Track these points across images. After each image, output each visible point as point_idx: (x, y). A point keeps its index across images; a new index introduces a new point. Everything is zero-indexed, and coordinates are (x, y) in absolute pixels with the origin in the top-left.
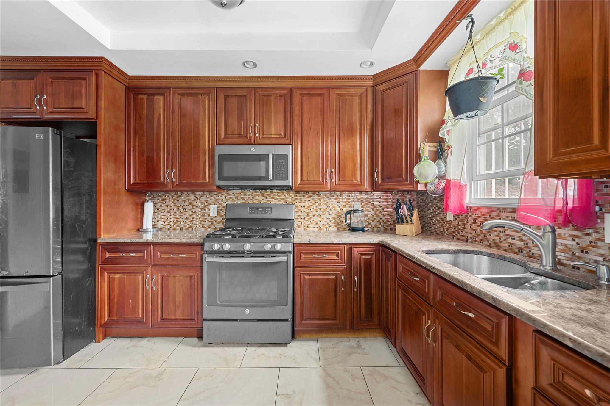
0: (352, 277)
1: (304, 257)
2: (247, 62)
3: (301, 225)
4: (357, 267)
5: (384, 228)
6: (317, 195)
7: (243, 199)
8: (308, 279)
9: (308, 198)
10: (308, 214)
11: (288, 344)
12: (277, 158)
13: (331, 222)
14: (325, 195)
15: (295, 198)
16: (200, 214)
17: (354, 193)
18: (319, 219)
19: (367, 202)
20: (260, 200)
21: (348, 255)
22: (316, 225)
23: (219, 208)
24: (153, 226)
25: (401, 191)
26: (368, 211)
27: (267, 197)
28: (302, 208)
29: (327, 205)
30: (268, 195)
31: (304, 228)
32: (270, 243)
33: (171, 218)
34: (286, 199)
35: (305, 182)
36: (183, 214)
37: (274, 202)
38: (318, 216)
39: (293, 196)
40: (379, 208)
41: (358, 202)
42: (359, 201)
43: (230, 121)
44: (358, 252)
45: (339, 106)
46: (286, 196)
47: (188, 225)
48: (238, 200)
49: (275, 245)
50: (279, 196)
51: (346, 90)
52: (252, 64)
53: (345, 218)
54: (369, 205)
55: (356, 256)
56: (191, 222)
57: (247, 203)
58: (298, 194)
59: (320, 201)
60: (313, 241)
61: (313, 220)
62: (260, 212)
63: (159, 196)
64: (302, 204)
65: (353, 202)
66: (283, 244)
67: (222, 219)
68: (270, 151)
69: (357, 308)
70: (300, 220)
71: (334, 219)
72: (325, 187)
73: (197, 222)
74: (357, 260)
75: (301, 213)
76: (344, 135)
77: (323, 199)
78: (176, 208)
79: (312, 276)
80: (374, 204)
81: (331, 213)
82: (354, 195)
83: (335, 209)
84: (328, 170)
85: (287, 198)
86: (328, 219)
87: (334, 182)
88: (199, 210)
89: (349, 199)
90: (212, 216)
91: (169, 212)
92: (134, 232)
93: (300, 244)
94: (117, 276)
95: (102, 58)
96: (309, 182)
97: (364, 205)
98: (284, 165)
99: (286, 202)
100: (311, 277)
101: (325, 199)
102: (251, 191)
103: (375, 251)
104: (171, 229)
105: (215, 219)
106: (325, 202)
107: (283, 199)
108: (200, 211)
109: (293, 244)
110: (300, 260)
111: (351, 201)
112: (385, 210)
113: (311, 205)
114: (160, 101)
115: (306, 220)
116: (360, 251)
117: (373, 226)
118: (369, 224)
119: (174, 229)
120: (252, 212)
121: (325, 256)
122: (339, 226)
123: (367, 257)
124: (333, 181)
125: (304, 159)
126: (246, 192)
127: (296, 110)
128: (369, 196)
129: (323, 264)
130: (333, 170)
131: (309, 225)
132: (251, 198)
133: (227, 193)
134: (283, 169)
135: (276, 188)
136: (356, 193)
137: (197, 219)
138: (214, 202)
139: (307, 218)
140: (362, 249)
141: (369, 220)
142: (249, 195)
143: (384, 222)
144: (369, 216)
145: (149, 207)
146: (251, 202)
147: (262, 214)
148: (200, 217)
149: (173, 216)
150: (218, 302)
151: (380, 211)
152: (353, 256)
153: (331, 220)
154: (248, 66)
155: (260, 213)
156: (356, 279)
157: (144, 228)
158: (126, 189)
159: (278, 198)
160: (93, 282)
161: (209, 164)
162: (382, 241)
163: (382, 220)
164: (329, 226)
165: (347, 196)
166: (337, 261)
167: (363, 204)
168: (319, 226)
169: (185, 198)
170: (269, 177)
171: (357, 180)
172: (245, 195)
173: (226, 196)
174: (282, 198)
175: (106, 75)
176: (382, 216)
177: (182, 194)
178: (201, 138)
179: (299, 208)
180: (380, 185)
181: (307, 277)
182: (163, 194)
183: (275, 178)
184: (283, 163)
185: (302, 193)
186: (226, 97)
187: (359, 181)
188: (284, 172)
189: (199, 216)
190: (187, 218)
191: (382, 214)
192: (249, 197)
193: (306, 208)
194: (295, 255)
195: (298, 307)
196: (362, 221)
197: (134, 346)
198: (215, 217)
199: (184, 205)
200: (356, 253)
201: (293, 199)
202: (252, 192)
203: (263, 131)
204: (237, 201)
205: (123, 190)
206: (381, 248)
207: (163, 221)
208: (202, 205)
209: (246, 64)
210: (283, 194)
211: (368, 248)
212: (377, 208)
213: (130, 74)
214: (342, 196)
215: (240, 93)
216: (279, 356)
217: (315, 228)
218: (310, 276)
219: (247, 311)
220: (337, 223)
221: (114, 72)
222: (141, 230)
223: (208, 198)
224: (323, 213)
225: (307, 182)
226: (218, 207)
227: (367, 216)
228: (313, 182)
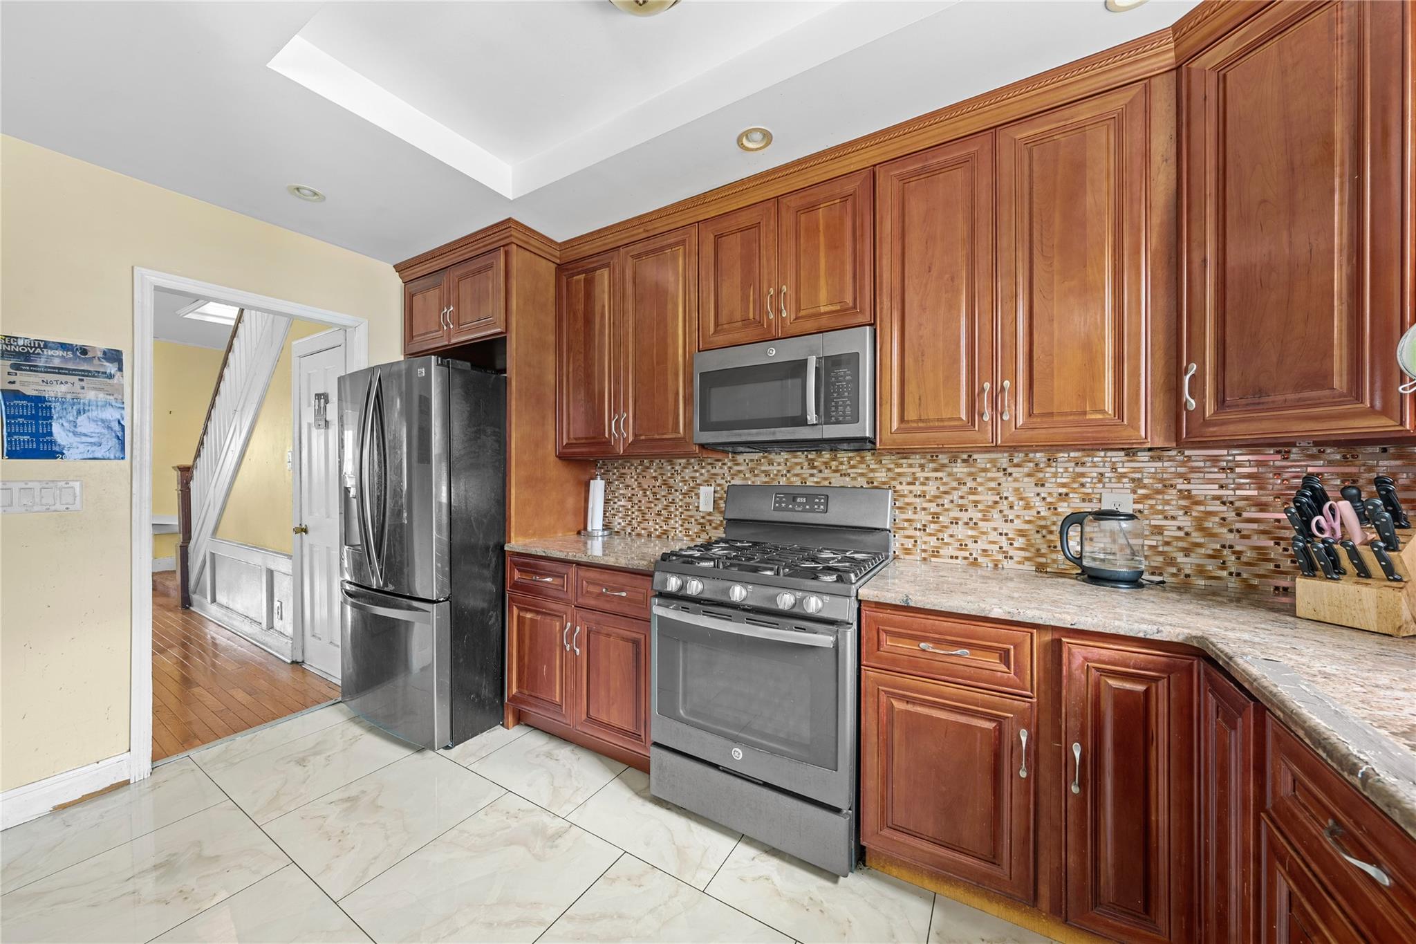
0: (1061, 743)
1: (888, 643)
2: (747, 134)
3: (914, 546)
4: (1083, 715)
5: (1245, 580)
6: (964, 461)
7: (767, 474)
8: (902, 711)
9: (936, 470)
10: (936, 516)
11: (842, 879)
12: (831, 365)
13: (1011, 544)
14: (993, 461)
15: (897, 470)
16: (681, 506)
17: (1102, 454)
18: (970, 533)
19: (1160, 486)
20: (804, 476)
21: (1049, 665)
22: (962, 550)
23: (716, 495)
24: (603, 525)
25: (1336, 444)
26: (1166, 518)
27: (823, 468)
28: (918, 500)
29: (998, 494)
30: (825, 463)
31: (924, 555)
32: (793, 591)
33: (633, 513)
34: (871, 475)
35: (915, 425)
36: (653, 505)
37: (837, 481)
38: (967, 524)
39: (892, 466)
40: (1216, 507)
41: (1121, 486)
42: (1125, 480)
43: (725, 292)
44: (1086, 659)
45: (1030, 176)
46: (871, 467)
47: (661, 527)
48: (756, 476)
49: (805, 598)
50: (853, 467)
51: (1058, 115)
52: (758, 136)
53: (1063, 533)
54: (1167, 497)
55: (1079, 675)
56: (666, 520)
57: (775, 483)
58: (905, 461)
59: (975, 479)
60: (918, 600)
61: (951, 536)
62: (799, 506)
63: (615, 468)
64: (917, 489)
65: (1100, 485)
66: (827, 598)
67: (722, 519)
68: (811, 350)
69: (1082, 856)
70: (911, 532)
71: (1023, 536)
72: (978, 436)
73: (676, 522)
74: (1083, 689)
75: (915, 513)
76: (1051, 265)
77: (984, 474)
78: (641, 492)
79: (914, 703)
80: (1194, 492)
81: (1010, 517)
82: (1104, 462)
83: (1027, 507)
84: (987, 386)
85: (873, 471)
86: (1001, 534)
87: (1010, 420)
88: (680, 497)
89: (1083, 475)
90: (703, 512)
91: (630, 499)
92: (572, 536)
93: (879, 605)
94: (529, 615)
95: (509, 220)
96: (927, 426)
97: (1147, 497)
98: (848, 382)
99: (872, 483)
100: (910, 707)
101: (989, 475)
102: (785, 455)
103: (1168, 669)
104: (633, 533)
105: (708, 518)
106: (993, 484)
107: (862, 475)
108: (681, 500)
109: (860, 602)
110: (878, 650)
111: (1089, 480)
112: (1245, 515)
113: (946, 493)
114: (603, 276)
115: (931, 535)
116: (1096, 657)
117: (1188, 572)
118: (1171, 562)
119: (639, 535)
120: (780, 505)
121: (958, 652)
122: (1043, 560)
123: (1128, 686)
124: (1006, 418)
125: (909, 361)
126: (772, 456)
127: (888, 226)
128: (1166, 464)
129: (952, 676)
130: (1007, 383)
131: (939, 547)
132: (785, 472)
133: (733, 461)
134: (846, 394)
135: (845, 446)
136: (1109, 454)
137: (676, 516)
138: (706, 481)
139: (932, 528)
140: (1106, 652)
141: (1166, 549)
142: (779, 464)
143: (1244, 559)
144: (1166, 533)
145: (598, 488)
146: (783, 481)
147: (804, 511)
148: (682, 513)
149: (636, 507)
150: (681, 712)
151: (1224, 519)
152: (1064, 672)
153: (1013, 539)
154: (750, 145)
155: (800, 509)
156: (1077, 755)
157: (589, 529)
158: (557, 456)
159: (849, 471)
160: (500, 619)
161: (684, 397)
162: (1202, 637)
163: (1234, 552)
164: (1006, 557)
165: (1073, 464)
166: (1002, 677)
167: (1141, 491)
168: (971, 554)
169: (655, 471)
170: (809, 418)
171: (1103, 412)
172: (771, 464)
173: (730, 468)
174: (860, 471)
175: (521, 250)
176: (1231, 536)
177: (651, 462)
178: (670, 341)
179: (907, 500)
180: (1207, 423)
181: (899, 705)
182: (621, 465)
183: (827, 417)
184: (847, 378)
185: (918, 457)
186: (718, 237)
187: (1111, 412)
188: (848, 402)
189: (680, 510)
190: (659, 514)
191: (1231, 531)
192: (780, 468)
193: (930, 501)
194: (863, 632)
195: (871, 783)
196: (1135, 548)
197: (549, 755)
198: (710, 514)
199: (654, 487)
200: (1078, 661)
201: (891, 475)
202: (786, 457)
203: (798, 301)
204: (753, 479)
205: (552, 458)
206: (1198, 665)
207: (621, 518)
208: (685, 487)
209: (745, 141)
210: (862, 461)
211: (1138, 655)
212: (1210, 509)
213: (559, 240)
214: (1054, 464)
215: (745, 219)
216: (806, 904)
217: (957, 558)
218: (908, 702)
219: (738, 753)
220: (1033, 550)
221: (533, 242)
222: (583, 533)
223: (696, 471)
224: (984, 515)
225: (921, 425)
226: (715, 492)
227: (1161, 534)
228: (937, 424)
